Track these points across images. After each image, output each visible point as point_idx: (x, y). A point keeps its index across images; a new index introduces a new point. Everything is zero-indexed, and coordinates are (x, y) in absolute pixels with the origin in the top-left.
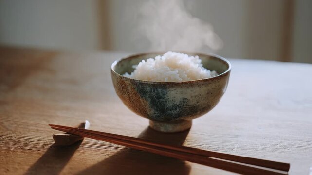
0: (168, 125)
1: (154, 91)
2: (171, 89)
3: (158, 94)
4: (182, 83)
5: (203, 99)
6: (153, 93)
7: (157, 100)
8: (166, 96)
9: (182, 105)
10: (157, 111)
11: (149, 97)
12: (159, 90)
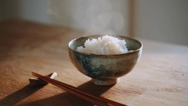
0: (99, 81)
1: (84, 59)
2: (94, 58)
3: (86, 61)
4: (100, 55)
5: (114, 67)
6: (83, 60)
7: (86, 64)
8: (90, 62)
9: (101, 69)
10: (87, 71)
11: (81, 62)
12: (87, 58)
